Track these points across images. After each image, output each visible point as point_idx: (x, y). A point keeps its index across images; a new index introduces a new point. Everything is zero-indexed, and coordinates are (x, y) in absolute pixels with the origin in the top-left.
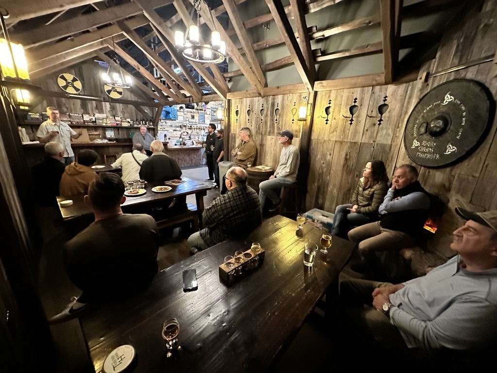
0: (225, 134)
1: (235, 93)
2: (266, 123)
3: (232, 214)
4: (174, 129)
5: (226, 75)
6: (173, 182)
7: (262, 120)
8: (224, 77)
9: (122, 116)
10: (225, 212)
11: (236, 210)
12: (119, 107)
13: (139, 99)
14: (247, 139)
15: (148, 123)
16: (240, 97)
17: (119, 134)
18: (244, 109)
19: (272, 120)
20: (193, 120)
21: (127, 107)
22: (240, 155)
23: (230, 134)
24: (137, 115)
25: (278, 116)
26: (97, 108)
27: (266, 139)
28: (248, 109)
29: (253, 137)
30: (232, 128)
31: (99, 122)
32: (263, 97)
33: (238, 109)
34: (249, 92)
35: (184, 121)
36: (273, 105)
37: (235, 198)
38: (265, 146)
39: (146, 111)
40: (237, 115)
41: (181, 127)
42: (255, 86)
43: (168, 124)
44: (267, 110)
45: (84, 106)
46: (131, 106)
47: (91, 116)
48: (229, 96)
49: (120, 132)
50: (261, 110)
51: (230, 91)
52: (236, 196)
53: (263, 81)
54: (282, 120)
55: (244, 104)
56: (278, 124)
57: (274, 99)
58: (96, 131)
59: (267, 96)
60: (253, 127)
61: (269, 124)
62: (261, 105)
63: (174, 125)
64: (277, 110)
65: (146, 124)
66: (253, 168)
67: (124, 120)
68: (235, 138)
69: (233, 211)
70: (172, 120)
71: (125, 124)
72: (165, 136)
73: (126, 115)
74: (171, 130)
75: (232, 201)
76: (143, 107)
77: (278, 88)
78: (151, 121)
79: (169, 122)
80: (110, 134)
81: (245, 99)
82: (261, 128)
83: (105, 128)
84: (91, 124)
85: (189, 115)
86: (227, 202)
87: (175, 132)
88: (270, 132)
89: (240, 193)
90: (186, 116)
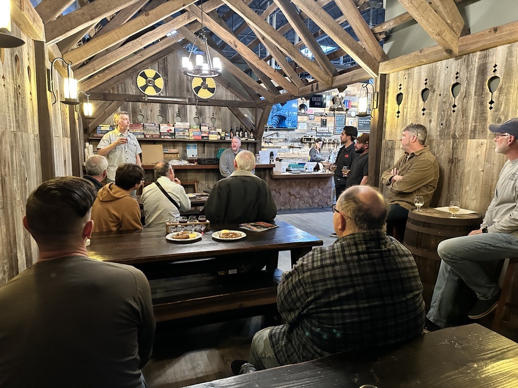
0: (372, 142)
1: (397, 60)
2: (464, 112)
3: (336, 296)
4: (290, 144)
5: (378, 29)
6: (254, 226)
7: (454, 106)
8: (375, 34)
9: (211, 124)
10: (320, 288)
11: (346, 288)
12: (208, 110)
13: (238, 97)
14: (417, 148)
15: (248, 135)
16: (407, 67)
17: (204, 152)
18: (415, 88)
19: (481, 103)
20: (324, 128)
21: (220, 110)
22: (400, 182)
23: (383, 141)
24: (231, 123)
25: (495, 93)
26: (179, 115)
27: (465, 148)
28: (423, 87)
29: (434, 144)
30: (388, 129)
31: (179, 136)
32: (457, 58)
33: (401, 91)
34: (426, 52)
35: (309, 131)
36: (483, 70)
37: (348, 258)
38: (461, 163)
39: (246, 115)
40: (399, 103)
41: (301, 141)
42: (439, 35)
43: (281, 137)
44: (469, 84)
45: (163, 113)
46: (225, 109)
47: (170, 126)
48: (383, 68)
49: (206, 148)
50: (454, 86)
51: (385, 57)
52: (351, 255)
53: (460, 24)
54: (507, 100)
55: (416, 79)
56: (497, 110)
57: (485, 57)
58: (174, 149)
59: (469, 54)
60: (433, 124)
61: (471, 112)
62: (453, 75)
63: (290, 139)
64: (495, 81)
65: (243, 136)
66: (430, 210)
67: (213, 131)
68: (392, 149)
69: (338, 290)
70: (289, 130)
71: (214, 137)
72: (272, 154)
73: (217, 123)
74: (285, 146)
75: (340, 264)
76: (241, 110)
77: (495, 30)
78: (252, 131)
79: (283, 134)
80: (193, 152)
81: (416, 68)
82: (453, 123)
83: (185, 143)
84: (169, 137)
85: (318, 120)
86: (327, 266)
87: (291, 149)
88: (474, 131)
89: (362, 248)
90: (312, 122)
